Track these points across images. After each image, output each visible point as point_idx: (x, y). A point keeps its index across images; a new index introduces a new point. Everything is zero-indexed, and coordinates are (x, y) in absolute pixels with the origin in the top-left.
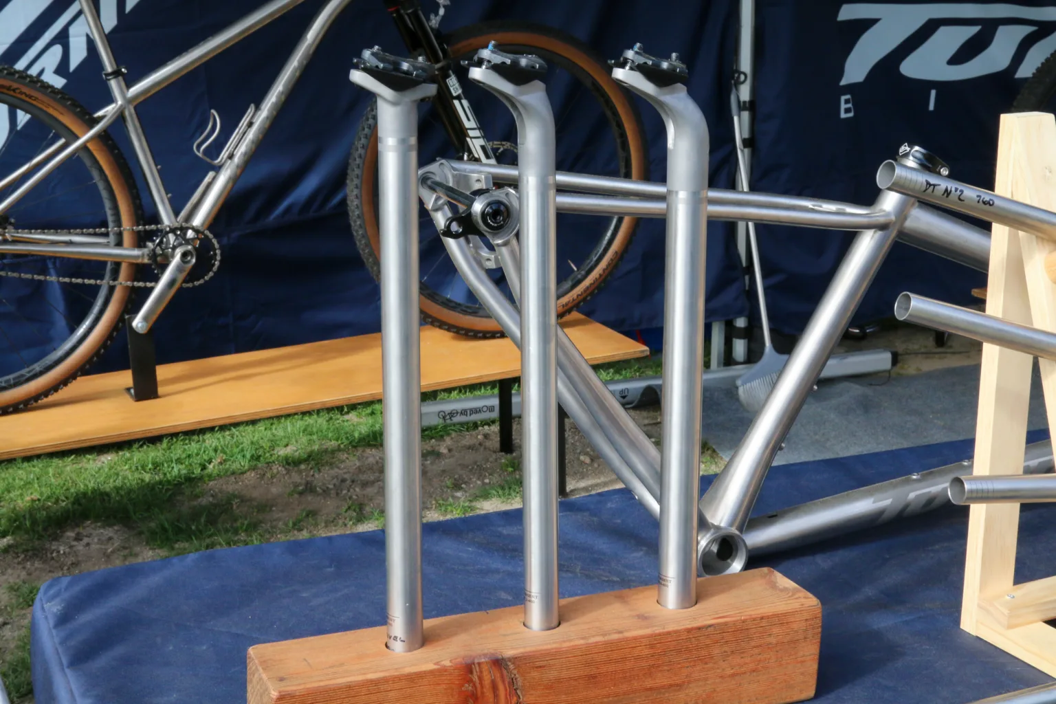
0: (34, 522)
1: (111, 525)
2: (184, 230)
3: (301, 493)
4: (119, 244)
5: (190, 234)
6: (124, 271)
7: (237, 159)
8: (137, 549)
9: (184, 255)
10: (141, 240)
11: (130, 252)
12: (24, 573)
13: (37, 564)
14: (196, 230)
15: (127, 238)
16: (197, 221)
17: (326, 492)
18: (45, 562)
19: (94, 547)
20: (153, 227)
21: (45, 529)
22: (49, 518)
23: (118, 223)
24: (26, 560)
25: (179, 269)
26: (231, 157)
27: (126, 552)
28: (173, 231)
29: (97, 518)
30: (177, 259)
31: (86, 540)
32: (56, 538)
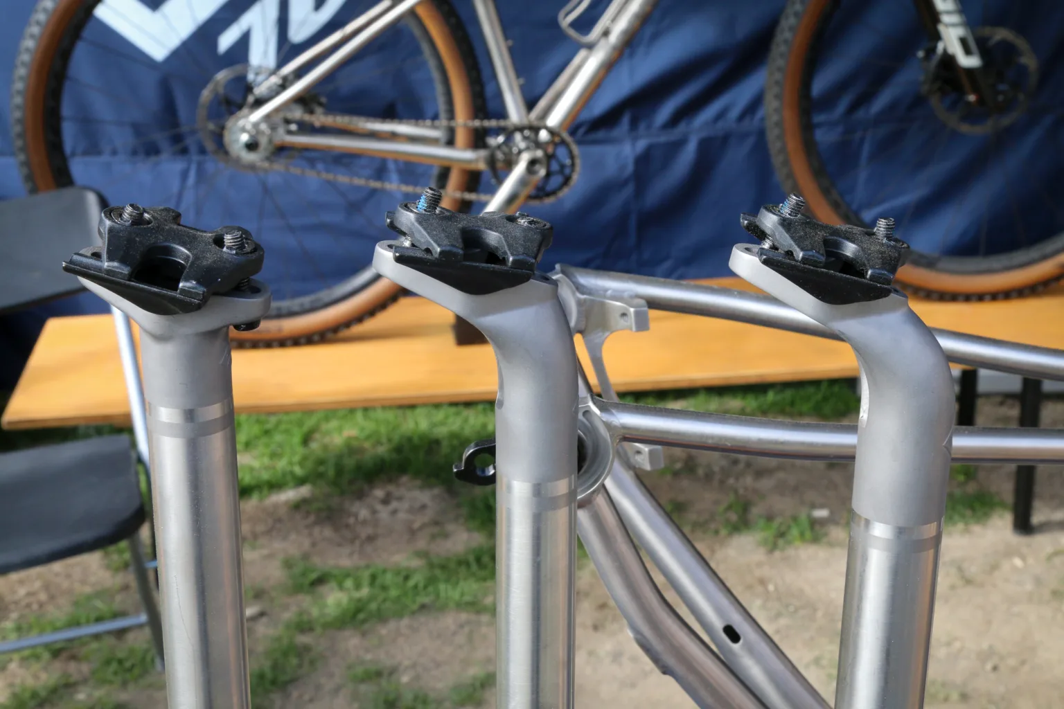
0: (340, 470)
1: (430, 486)
2: (535, 130)
3: (676, 474)
4: (450, 142)
5: (544, 135)
6: (454, 179)
7: (614, 38)
8: (450, 527)
9: (533, 163)
10: (478, 139)
11: (463, 155)
12: (306, 543)
13: (328, 532)
14: (552, 132)
15: (461, 137)
16: (554, 120)
17: (709, 477)
18: (336, 529)
19: (402, 516)
20: (493, 123)
21: (351, 482)
22: (359, 468)
23: (451, 115)
24: (316, 523)
25: (523, 182)
26: (606, 33)
27: (436, 530)
28: (520, 129)
29: (417, 474)
30: (520, 169)
31: (394, 504)
32: (360, 495)
